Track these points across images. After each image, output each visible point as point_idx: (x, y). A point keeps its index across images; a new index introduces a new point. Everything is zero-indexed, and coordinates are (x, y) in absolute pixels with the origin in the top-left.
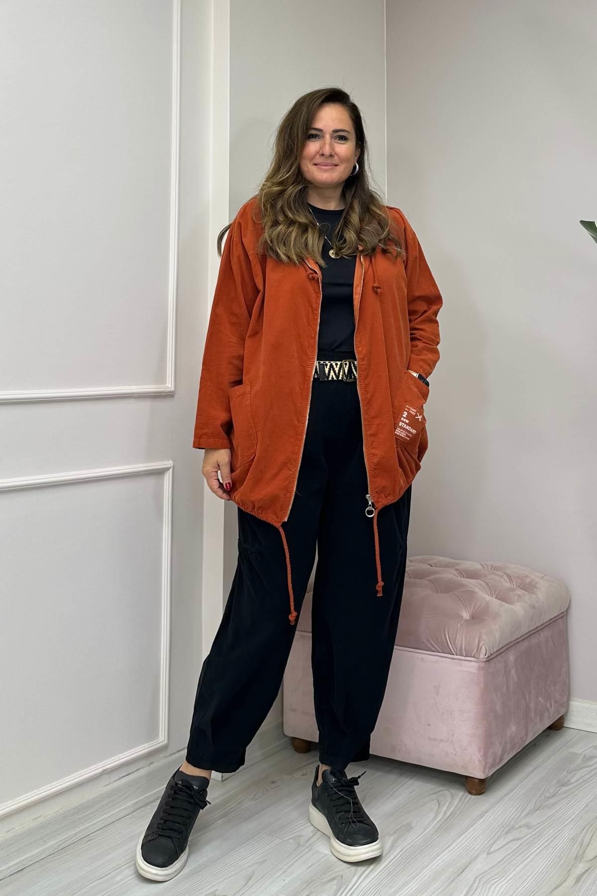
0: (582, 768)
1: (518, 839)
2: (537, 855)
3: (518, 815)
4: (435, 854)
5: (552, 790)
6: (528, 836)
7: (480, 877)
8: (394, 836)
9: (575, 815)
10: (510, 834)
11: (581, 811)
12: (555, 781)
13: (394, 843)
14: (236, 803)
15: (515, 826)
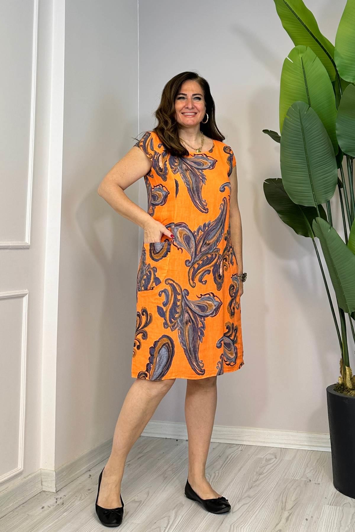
0: (267, 465)
1: (246, 504)
2: (260, 510)
3: (242, 491)
4: (202, 517)
5: (255, 477)
6: (251, 502)
7: (233, 525)
8: (175, 510)
9: (273, 488)
10: (240, 502)
11: (276, 486)
12: (255, 473)
13: (176, 513)
14: (70, 503)
15: (242, 497)
